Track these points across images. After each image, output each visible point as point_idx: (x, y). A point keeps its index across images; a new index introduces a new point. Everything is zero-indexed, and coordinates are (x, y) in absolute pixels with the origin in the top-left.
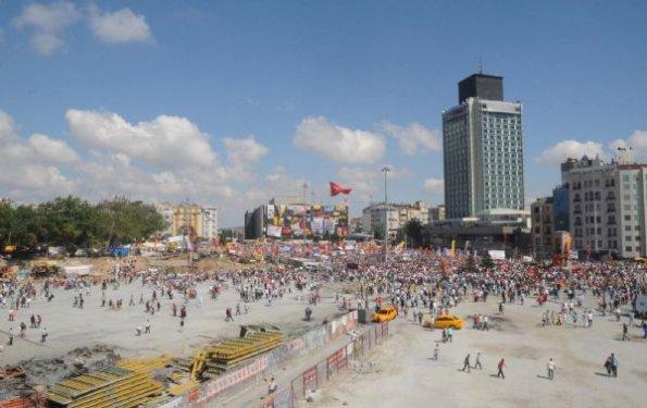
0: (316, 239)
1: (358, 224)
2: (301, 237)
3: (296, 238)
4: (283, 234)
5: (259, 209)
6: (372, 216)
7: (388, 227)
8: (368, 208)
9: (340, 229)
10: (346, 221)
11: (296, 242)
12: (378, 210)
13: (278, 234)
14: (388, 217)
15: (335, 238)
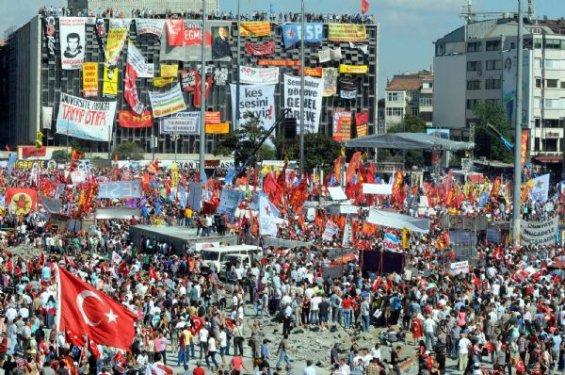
0: (247, 153)
1: (417, 96)
2: (187, 143)
3: (169, 145)
4: (118, 129)
5: (27, 30)
6: (473, 66)
7: (535, 112)
8: (457, 35)
9: (341, 115)
10: (365, 83)
11: (169, 161)
12: (494, 44)
13: (102, 131)
14: (535, 71)
15: (320, 152)
